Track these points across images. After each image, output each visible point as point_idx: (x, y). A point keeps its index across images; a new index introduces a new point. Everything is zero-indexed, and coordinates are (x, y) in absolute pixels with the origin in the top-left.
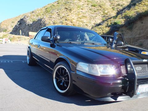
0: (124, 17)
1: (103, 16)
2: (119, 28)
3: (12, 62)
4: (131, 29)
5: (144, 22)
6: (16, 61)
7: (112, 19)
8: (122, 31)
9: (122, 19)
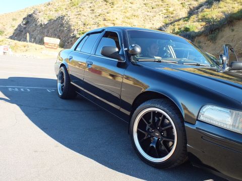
0: (202, 19)
1: (166, 16)
2: (195, 37)
3: (28, 90)
4: (213, 40)
5: (236, 30)
6: (36, 89)
7: (181, 22)
8: (199, 42)
9: (197, 23)
